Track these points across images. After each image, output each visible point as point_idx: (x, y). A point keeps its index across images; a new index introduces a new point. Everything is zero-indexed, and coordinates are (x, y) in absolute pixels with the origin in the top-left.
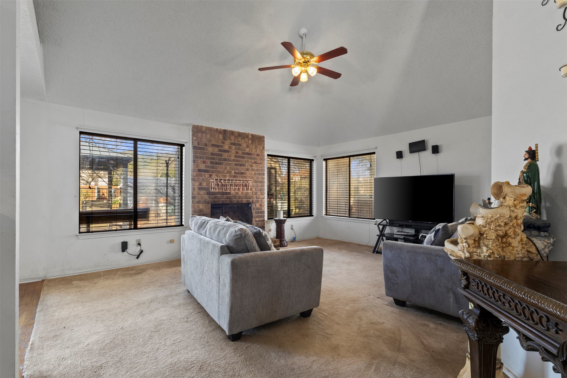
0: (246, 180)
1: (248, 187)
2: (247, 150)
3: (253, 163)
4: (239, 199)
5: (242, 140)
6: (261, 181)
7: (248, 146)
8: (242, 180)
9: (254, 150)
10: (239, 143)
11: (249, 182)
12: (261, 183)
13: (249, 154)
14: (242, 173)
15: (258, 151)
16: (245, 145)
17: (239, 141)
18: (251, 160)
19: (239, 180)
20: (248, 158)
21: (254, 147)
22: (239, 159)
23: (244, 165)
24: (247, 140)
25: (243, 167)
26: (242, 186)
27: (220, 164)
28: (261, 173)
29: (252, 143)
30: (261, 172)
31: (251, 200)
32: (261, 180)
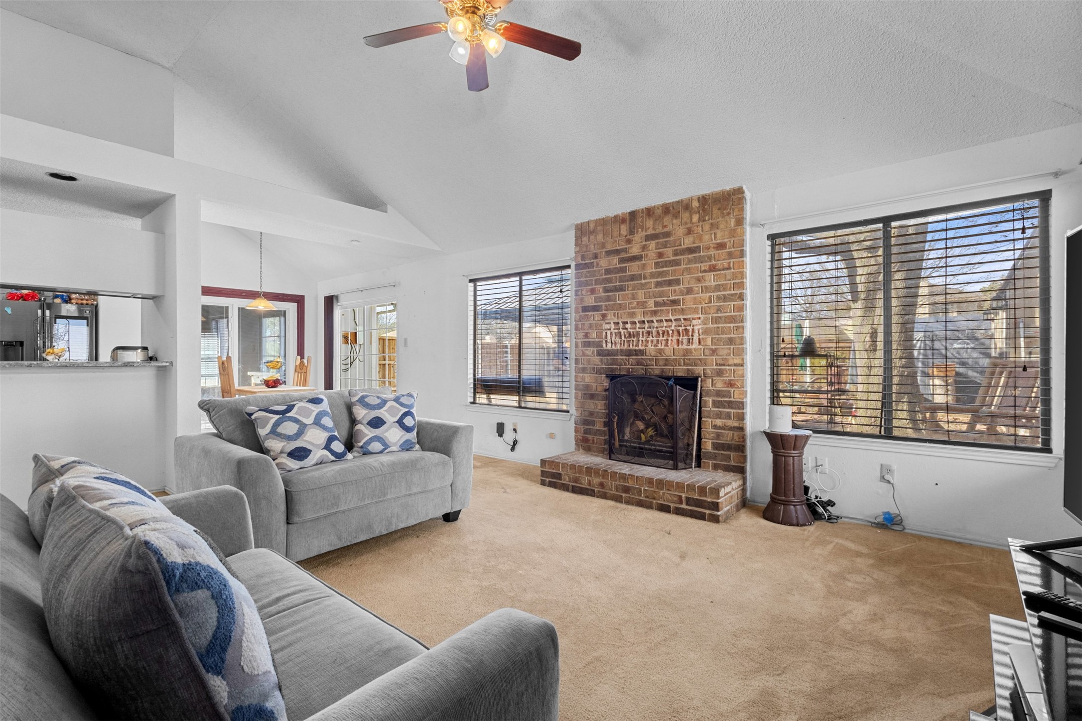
0: (685, 319)
1: (692, 336)
2: (686, 241)
3: (705, 271)
4: (666, 365)
5: (675, 221)
6: (731, 316)
7: (689, 232)
8: (675, 320)
9: (706, 237)
10: (665, 230)
11: (694, 322)
12: (731, 322)
13: (691, 250)
14: (675, 302)
15: (719, 235)
16: (680, 231)
17: (665, 226)
18: (699, 265)
19: (666, 321)
20: (690, 261)
21: (707, 227)
22: (665, 269)
23: (677, 282)
24: (685, 215)
25: (677, 288)
26: (676, 333)
27: (621, 289)
28: (732, 295)
29: (702, 220)
30: (733, 292)
31: (699, 370)
32: (733, 314)
